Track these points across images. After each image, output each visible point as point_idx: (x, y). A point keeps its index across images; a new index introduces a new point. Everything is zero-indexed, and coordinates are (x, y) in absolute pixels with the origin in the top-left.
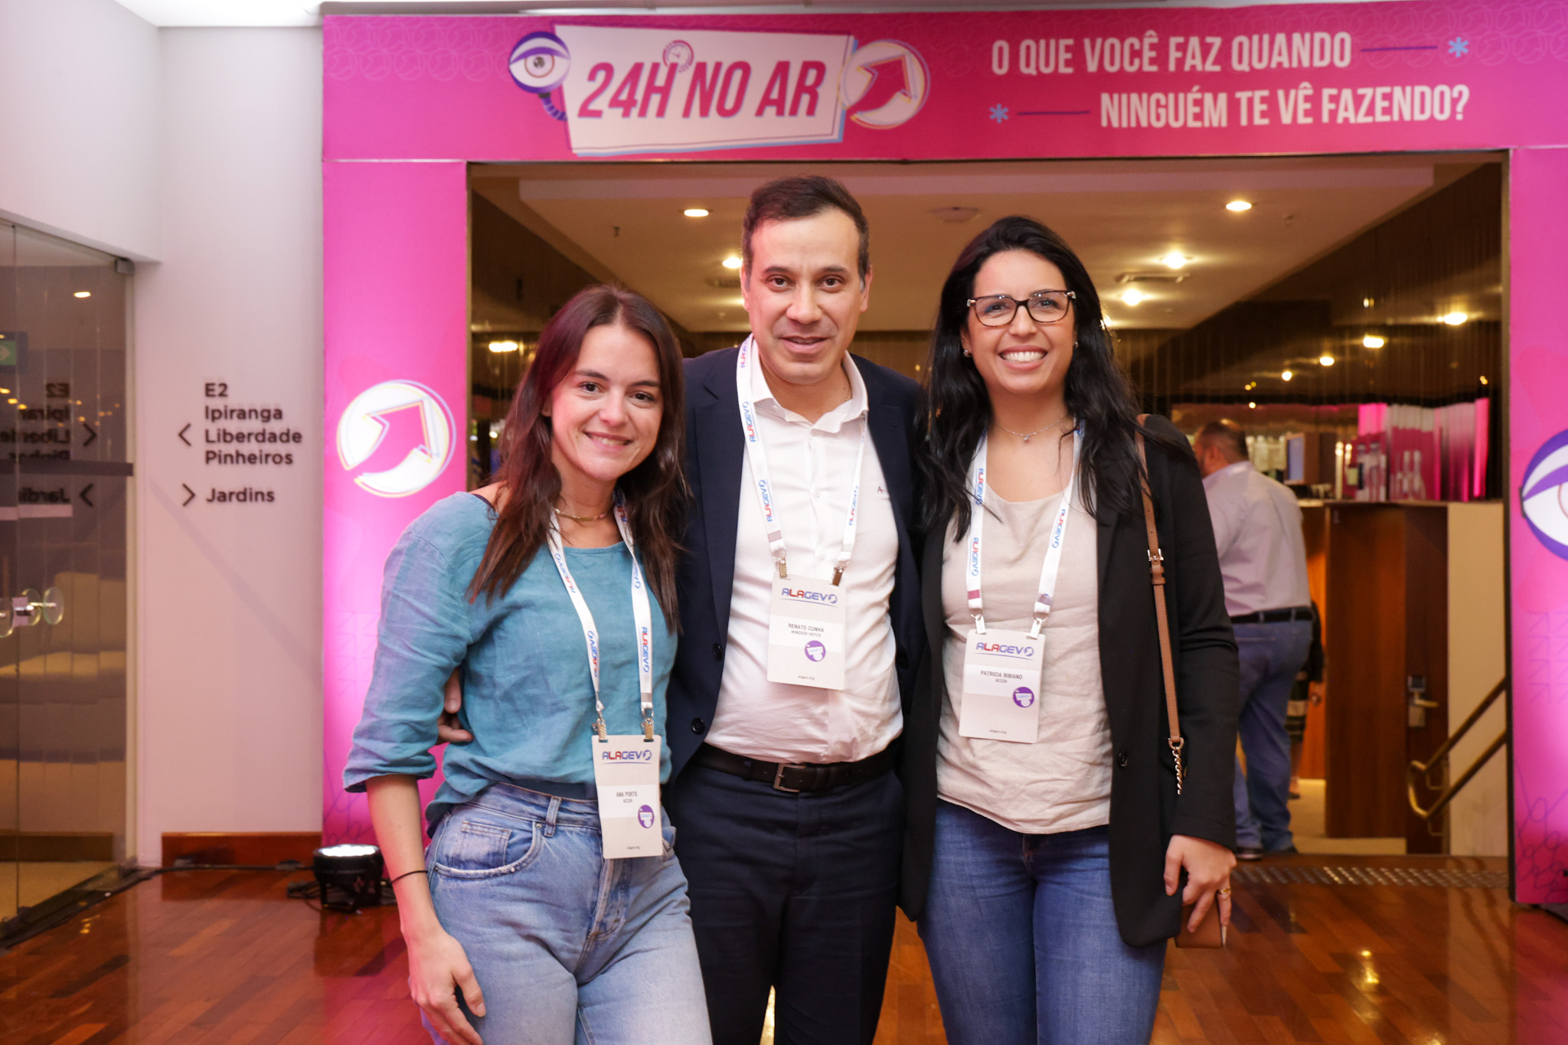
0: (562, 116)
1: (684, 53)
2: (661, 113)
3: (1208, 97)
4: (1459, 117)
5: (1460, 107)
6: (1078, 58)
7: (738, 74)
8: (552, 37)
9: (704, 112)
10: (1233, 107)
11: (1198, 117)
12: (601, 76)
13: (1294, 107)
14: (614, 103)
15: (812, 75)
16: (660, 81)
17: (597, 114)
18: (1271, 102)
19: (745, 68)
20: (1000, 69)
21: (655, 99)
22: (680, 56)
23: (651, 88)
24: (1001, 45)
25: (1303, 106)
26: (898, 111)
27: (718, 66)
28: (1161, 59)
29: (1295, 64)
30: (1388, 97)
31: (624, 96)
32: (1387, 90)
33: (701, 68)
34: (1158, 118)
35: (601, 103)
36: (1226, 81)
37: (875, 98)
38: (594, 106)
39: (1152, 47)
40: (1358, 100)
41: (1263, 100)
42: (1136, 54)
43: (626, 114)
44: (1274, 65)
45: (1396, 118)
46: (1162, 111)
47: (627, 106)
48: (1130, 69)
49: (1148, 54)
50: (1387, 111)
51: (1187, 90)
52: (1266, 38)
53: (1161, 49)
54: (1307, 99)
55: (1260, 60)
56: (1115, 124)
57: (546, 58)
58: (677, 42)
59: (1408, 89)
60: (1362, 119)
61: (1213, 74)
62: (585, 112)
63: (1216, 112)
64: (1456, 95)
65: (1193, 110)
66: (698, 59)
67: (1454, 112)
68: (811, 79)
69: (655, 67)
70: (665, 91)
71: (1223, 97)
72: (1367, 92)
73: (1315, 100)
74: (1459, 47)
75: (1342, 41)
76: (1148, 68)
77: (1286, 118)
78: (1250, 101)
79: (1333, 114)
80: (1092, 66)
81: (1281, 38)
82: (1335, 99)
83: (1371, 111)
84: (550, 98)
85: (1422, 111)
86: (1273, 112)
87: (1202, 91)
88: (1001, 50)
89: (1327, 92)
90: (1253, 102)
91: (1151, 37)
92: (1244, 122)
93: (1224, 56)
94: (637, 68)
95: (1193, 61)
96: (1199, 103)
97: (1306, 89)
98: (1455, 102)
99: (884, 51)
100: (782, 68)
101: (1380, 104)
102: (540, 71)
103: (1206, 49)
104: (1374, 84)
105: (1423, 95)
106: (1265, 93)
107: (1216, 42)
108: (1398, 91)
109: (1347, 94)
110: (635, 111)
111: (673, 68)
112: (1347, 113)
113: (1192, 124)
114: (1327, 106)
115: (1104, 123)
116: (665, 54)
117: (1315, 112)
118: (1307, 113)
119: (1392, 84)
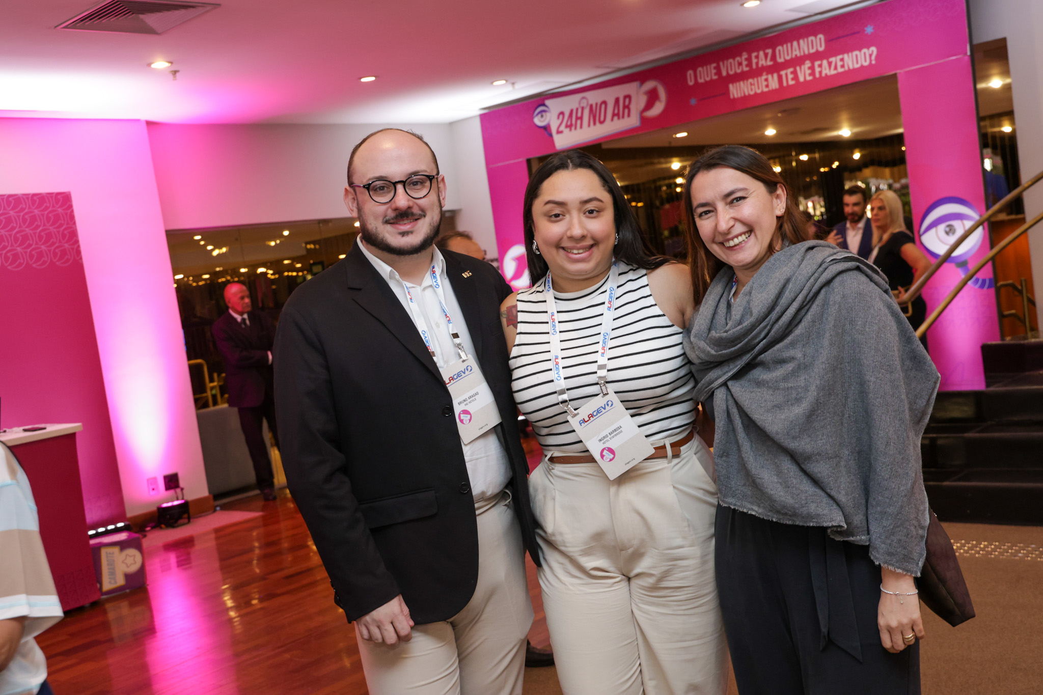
0: (551, 135)
1: (584, 101)
2: (581, 127)
3: (770, 77)
4: (873, 62)
5: (873, 57)
6: (719, 72)
7: (603, 106)
8: (544, 105)
9: (595, 124)
10: (780, 78)
11: (767, 86)
12: (561, 117)
13: (804, 73)
14: (567, 126)
15: (627, 100)
16: (579, 115)
17: (561, 132)
18: (795, 73)
19: (605, 103)
20: (691, 83)
21: (579, 122)
22: (584, 103)
23: (577, 118)
24: (690, 73)
25: (808, 72)
26: (658, 108)
27: (597, 104)
28: (750, 64)
29: (802, 54)
30: (842, 60)
31: (569, 123)
32: (840, 57)
33: (591, 106)
34: (752, 90)
35: (562, 128)
36: (776, 68)
37: (649, 105)
38: (561, 129)
39: (746, 59)
40: (830, 64)
41: (792, 73)
42: (740, 64)
43: (571, 130)
44: (794, 56)
45: (846, 68)
46: (753, 87)
47: (569, 126)
48: (739, 71)
49: (745, 63)
50: (843, 66)
51: (761, 75)
52: (789, 45)
53: (749, 60)
54: (809, 68)
55: (788, 55)
56: (736, 96)
57: (544, 114)
58: (583, 98)
59: (850, 54)
60: (833, 72)
61: (770, 66)
62: (559, 132)
63: (774, 83)
64: (870, 52)
65: (765, 83)
66: (590, 102)
67: (871, 60)
68: (627, 103)
69: (577, 109)
70: (581, 118)
71: (775, 75)
72: (833, 59)
73: (812, 68)
74: (869, 30)
75: (820, 39)
76: (746, 69)
77: (801, 79)
78: (786, 74)
79: (820, 72)
80: (724, 74)
81: (795, 43)
82: (820, 66)
83: (836, 68)
84: (547, 128)
85: (857, 63)
86: (796, 78)
87: (767, 74)
88: (690, 75)
89: (817, 63)
90: (787, 73)
91: (745, 55)
92: (785, 84)
93: (774, 58)
94: (572, 111)
95: (763, 62)
96: (766, 80)
97: (808, 64)
98: (871, 55)
99: (650, 85)
100: (617, 100)
101: (839, 64)
102: (542, 119)
103: (766, 55)
104: (835, 55)
105: (857, 56)
106: (791, 70)
107: (769, 51)
108: (846, 56)
109: (825, 62)
110: (573, 128)
111: (583, 109)
112: (827, 71)
113: (766, 90)
114: (817, 70)
115: (732, 97)
116: (580, 103)
117: (813, 73)
118: (810, 75)
119: (843, 53)
